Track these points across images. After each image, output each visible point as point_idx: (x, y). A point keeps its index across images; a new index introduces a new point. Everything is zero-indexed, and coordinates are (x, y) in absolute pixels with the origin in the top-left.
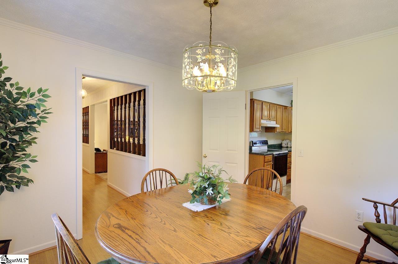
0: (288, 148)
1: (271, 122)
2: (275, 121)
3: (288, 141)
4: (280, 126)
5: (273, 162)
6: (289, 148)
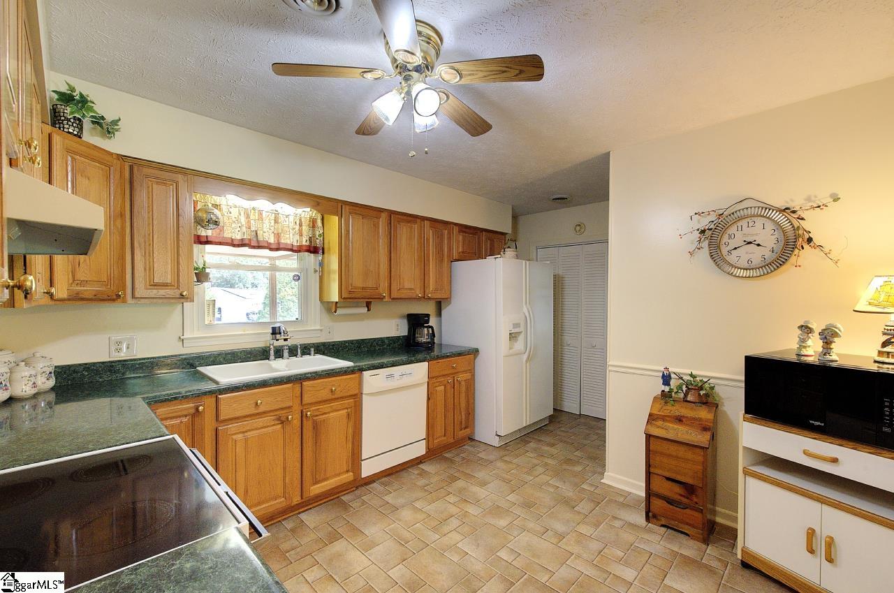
0: (14, 406)
6: (22, 408)
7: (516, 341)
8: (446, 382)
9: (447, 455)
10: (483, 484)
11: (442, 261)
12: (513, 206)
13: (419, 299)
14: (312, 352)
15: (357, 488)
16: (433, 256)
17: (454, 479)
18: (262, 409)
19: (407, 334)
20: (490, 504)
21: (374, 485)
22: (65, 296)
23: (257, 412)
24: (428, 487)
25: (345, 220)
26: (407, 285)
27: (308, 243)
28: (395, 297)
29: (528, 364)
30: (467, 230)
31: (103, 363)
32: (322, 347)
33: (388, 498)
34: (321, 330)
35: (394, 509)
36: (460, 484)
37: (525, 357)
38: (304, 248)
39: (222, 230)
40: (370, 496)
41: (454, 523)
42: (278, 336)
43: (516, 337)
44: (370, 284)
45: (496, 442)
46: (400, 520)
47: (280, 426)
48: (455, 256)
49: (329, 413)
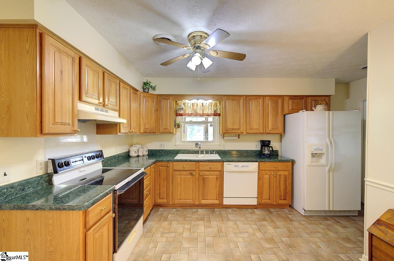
0: (139, 157)
1: (107, 112)
2: (116, 110)
3: (138, 146)
4: (128, 122)
5: (114, 212)
6: (141, 158)
7: (321, 158)
8: (270, 174)
9: (271, 210)
10: (276, 227)
11: (277, 115)
12: (335, 78)
13: (262, 133)
14: (214, 153)
15: (223, 208)
16: (271, 113)
17: (264, 220)
18: (185, 169)
19: (260, 149)
20: (270, 236)
21: (230, 209)
22: (143, 132)
23: (183, 169)
24: (249, 218)
25: (224, 102)
26: (255, 127)
27: (214, 112)
28: (248, 132)
29: (331, 174)
30: (295, 98)
31: (158, 150)
32: (220, 152)
33: (229, 216)
34: (220, 145)
35: (228, 220)
36: (265, 223)
37: (327, 169)
38: (212, 114)
39: (185, 111)
40: (224, 212)
41: (246, 235)
42: (197, 146)
43: (320, 156)
44: (236, 127)
45: (303, 212)
46: (226, 224)
47: (191, 176)
48: (286, 111)
49: (209, 175)
